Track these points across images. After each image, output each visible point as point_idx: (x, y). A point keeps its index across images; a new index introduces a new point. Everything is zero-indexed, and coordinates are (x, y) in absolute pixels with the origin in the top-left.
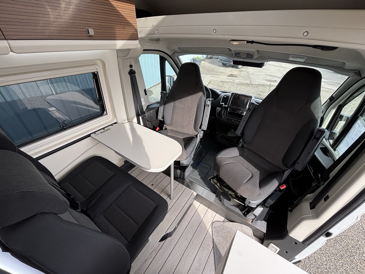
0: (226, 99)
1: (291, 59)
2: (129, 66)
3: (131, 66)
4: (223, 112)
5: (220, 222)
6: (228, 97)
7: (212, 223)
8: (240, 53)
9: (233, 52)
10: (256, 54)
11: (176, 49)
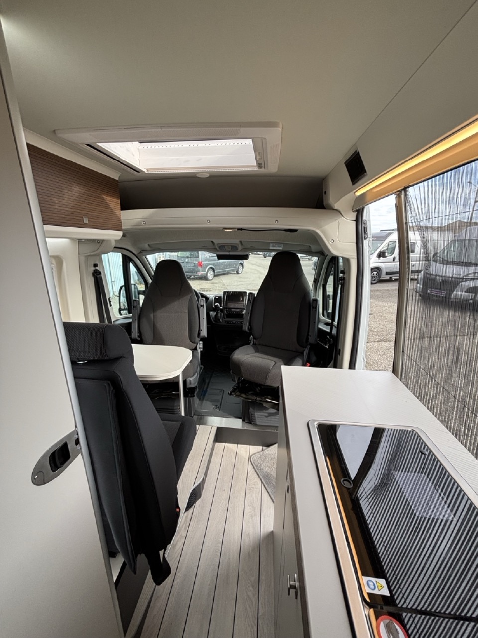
0: (218, 299)
1: (271, 248)
2: (93, 265)
3: (95, 265)
4: (219, 315)
5: (259, 452)
6: (220, 297)
7: (250, 458)
8: (224, 246)
9: (216, 246)
10: (240, 245)
11: (146, 246)
